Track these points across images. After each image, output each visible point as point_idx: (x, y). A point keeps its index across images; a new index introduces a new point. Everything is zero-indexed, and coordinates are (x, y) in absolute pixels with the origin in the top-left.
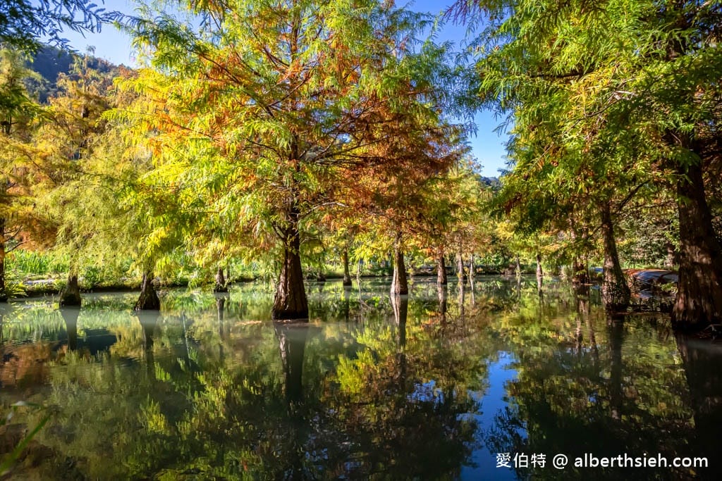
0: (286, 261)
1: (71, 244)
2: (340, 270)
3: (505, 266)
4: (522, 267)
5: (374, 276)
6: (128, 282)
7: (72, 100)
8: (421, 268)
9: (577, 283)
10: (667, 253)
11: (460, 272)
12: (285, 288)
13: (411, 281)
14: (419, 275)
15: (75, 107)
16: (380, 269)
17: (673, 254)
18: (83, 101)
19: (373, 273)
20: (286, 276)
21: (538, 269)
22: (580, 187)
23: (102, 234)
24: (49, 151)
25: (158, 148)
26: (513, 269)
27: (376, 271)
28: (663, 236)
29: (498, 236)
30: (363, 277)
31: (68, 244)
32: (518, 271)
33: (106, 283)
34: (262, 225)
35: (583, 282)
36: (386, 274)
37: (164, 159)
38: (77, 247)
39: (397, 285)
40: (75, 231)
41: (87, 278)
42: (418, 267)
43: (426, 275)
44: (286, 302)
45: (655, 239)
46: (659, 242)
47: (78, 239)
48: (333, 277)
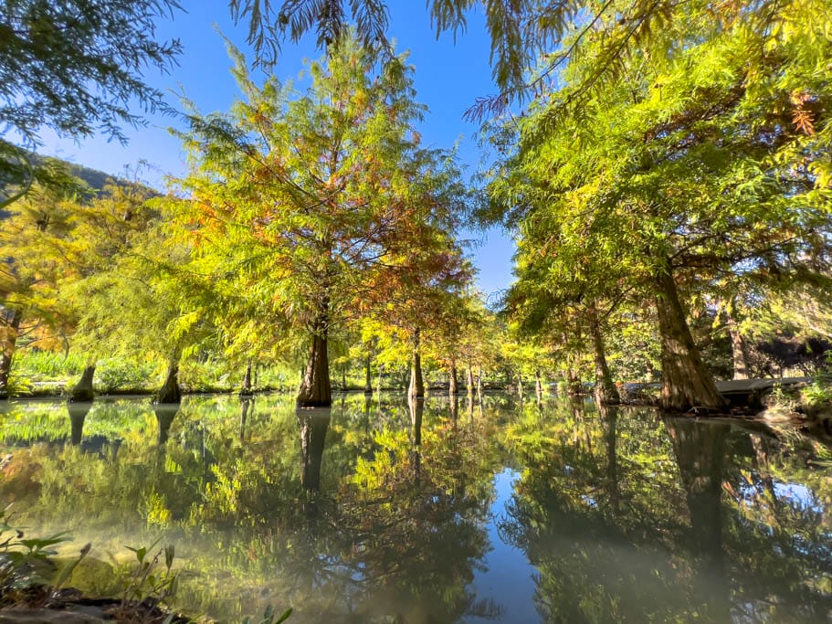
0: (314, 353)
1: (93, 334)
2: (362, 383)
3: (509, 382)
4: (523, 384)
5: (393, 389)
6: (150, 386)
7: (117, 204)
8: (435, 383)
9: (572, 394)
10: (646, 372)
11: (470, 385)
12: (311, 379)
13: (426, 394)
14: (433, 389)
15: (118, 210)
16: (398, 382)
17: (652, 372)
18: (127, 205)
19: (391, 386)
20: (313, 367)
21: (537, 385)
22: (576, 276)
23: (128, 327)
24: (84, 247)
25: (198, 240)
26: (515, 386)
27: (393, 384)
28: (642, 356)
29: (502, 355)
30: (383, 390)
31: (89, 334)
32: (520, 386)
33: (125, 387)
34: (295, 305)
35: (577, 392)
36: (404, 387)
37: (203, 253)
38: (99, 337)
39: (415, 388)
40: (98, 321)
41: (104, 381)
42: (432, 381)
43: (438, 389)
44: (310, 391)
45: (637, 359)
46: (639, 361)
47: (101, 330)
48: (356, 389)
